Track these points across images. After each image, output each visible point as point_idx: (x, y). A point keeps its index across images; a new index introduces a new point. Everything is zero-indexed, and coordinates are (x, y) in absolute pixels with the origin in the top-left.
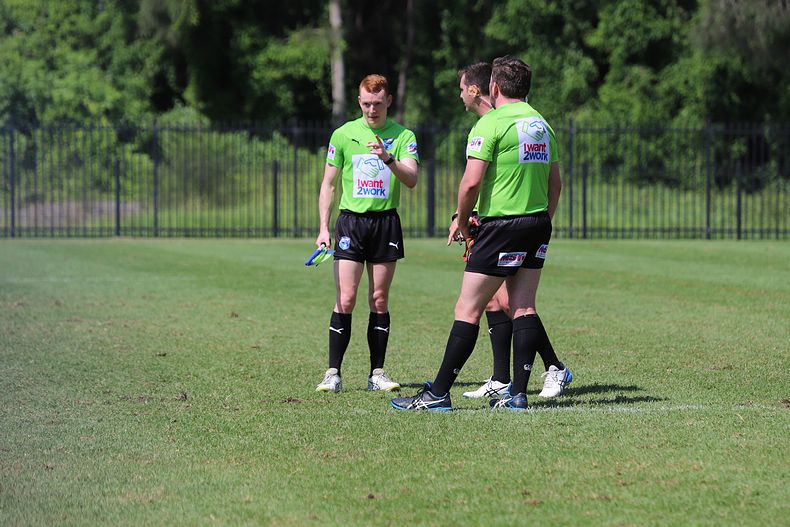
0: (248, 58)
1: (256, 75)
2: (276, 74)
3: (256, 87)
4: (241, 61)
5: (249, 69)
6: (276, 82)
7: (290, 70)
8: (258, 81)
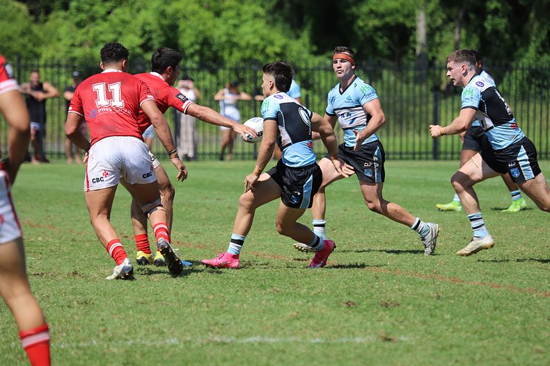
0: (354, 9)
1: (361, 23)
2: (376, 22)
3: (360, 33)
4: (348, 11)
5: (355, 18)
6: (376, 29)
7: (388, 19)
8: (361, 28)
